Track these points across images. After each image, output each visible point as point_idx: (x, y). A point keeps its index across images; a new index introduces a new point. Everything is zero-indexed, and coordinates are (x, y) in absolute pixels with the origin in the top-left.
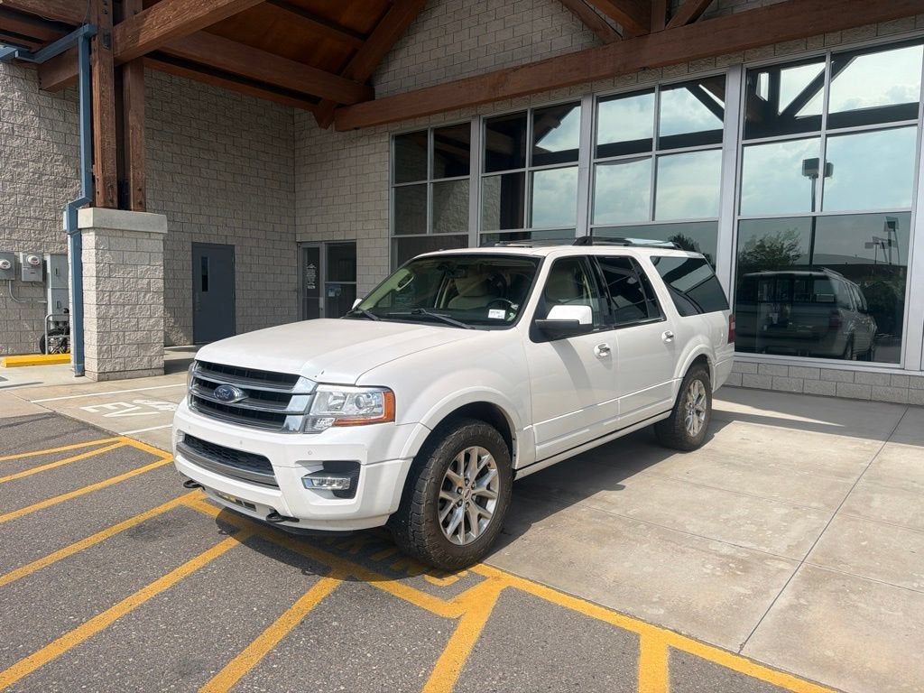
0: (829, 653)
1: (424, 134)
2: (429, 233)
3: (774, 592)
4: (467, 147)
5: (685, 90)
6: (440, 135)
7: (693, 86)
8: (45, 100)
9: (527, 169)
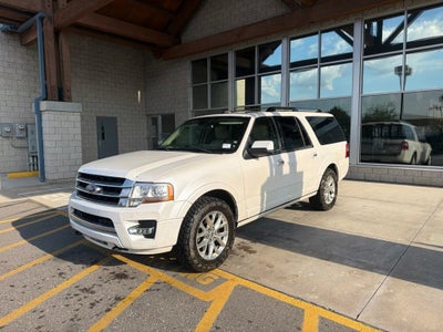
0: (405, 319)
1: (205, 60)
2: (209, 108)
3: (377, 286)
4: (226, 65)
5: (334, 33)
6: (214, 59)
7: (338, 30)
8: (23, 50)
9: (256, 75)
